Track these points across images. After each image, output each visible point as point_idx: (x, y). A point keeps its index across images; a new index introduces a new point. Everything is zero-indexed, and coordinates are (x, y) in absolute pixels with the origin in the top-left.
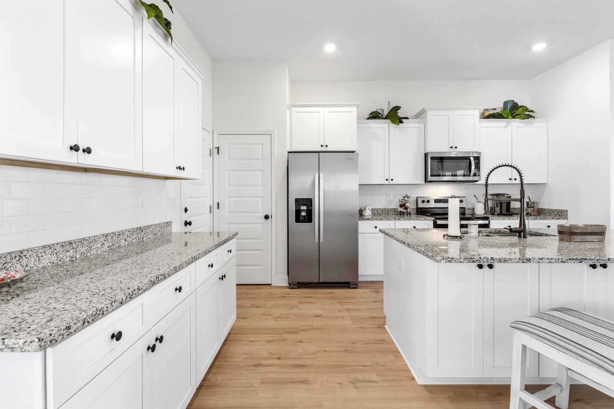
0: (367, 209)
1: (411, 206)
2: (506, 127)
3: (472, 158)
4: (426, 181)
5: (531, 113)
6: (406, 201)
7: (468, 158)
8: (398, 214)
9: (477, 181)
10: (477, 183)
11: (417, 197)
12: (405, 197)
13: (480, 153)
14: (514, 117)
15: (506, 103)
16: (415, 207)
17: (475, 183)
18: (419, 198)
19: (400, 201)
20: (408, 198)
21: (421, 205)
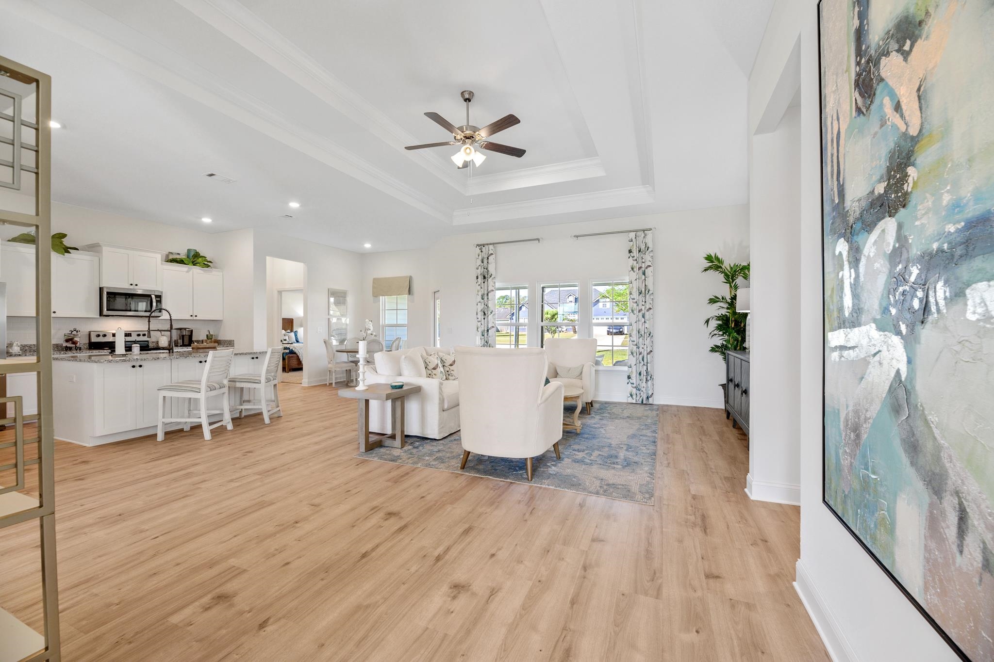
0: (15, 344)
1: (81, 340)
2: (187, 272)
3: (153, 296)
4: (101, 314)
5: (209, 264)
6: (74, 335)
7: (150, 296)
8: (63, 350)
9: (159, 317)
10: (160, 318)
11: (89, 332)
12: (72, 331)
13: (162, 292)
14: (194, 265)
15: (189, 251)
16: (87, 342)
17: (158, 318)
18: (92, 332)
19: (65, 336)
20: (77, 332)
21: (94, 339)
